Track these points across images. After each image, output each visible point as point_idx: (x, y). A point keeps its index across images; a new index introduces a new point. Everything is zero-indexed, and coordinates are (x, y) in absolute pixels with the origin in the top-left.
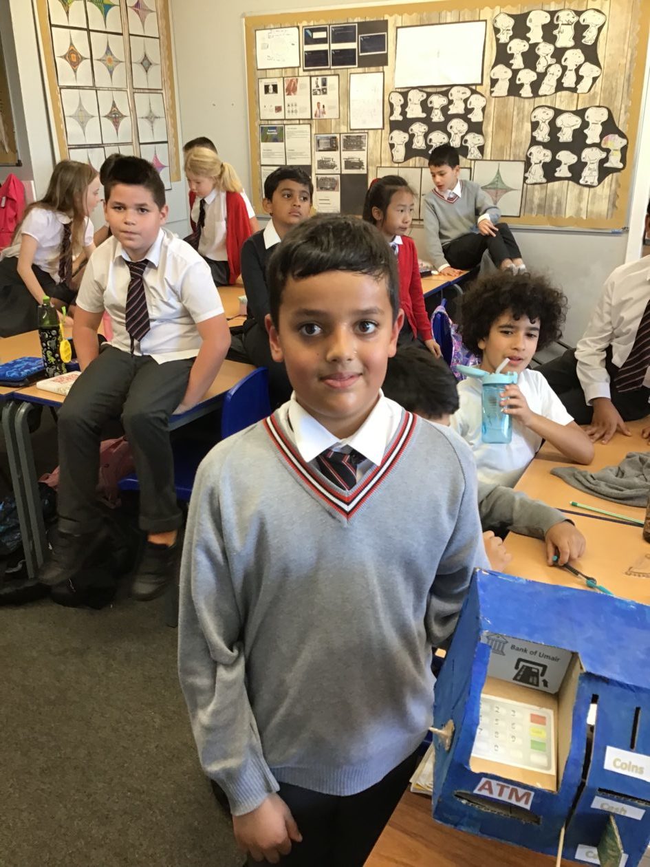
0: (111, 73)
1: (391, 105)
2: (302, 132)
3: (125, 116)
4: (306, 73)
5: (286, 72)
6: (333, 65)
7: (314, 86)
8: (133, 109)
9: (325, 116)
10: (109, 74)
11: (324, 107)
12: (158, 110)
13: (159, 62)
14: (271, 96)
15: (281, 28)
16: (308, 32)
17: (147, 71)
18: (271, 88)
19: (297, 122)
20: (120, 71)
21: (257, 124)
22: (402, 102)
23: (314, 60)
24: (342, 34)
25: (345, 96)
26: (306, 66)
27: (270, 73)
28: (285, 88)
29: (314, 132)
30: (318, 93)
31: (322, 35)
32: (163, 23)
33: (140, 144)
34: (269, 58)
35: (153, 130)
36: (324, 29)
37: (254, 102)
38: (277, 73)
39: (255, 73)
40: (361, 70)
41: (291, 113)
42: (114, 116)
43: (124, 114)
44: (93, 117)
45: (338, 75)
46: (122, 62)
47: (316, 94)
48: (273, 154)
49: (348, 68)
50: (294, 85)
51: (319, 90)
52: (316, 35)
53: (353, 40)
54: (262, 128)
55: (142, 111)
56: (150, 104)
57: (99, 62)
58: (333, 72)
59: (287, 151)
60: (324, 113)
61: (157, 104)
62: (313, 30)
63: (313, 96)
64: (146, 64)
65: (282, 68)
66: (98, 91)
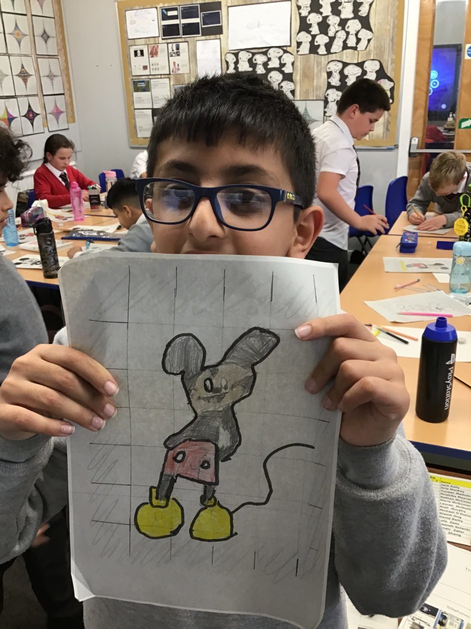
0: (19, 43)
1: (227, 63)
2: (163, 84)
3: (32, 75)
4: (164, 41)
5: (149, 41)
6: (183, 35)
7: (170, 51)
8: (37, 70)
9: (180, 72)
10: (17, 44)
11: (178, 65)
12: (56, 71)
13: (55, 35)
14: (139, 58)
15: (144, 9)
16: (164, 11)
17: (46, 42)
18: (139, 52)
19: (159, 76)
20: (26, 41)
21: (130, 79)
22: (235, 60)
23: (169, 31)
24: (189, 12)
25: (193, 56)
26: (164, 36)
27: (138, 42)
28: (149, 52)
29: (172, 83)
30: (174, 55)
31: (174, 13)
32: (56, 7)
33: (44, 95)
34: (137, 31)
35: (53, 85)
36: (175, 9)
37: (127, 63)
38: (143, 41)
39: (126, 42)
40: (204, 38)
41: (154, 71)
42: (23, 75)
43: (30, 73)
44: (7, 75)
45: (187, 42)
46: (26, 35)
47: (172, 56)
48: (143, 100)
49: (194, 37)
50: (156, 50)
51: (174, 53)
52: (170, 13)
53: (198, 17)
54: (134, 81)
55: (44, 71)
56: (50, 66)
57: (10, 35)
58: (183, 40)
59: (153, 98)
60: (179, 69)
61: (55, 66)
62: (168, 10)
63: (170, 58)
64: (45, 36)
65: (146, 38)
66: (10, 57)
